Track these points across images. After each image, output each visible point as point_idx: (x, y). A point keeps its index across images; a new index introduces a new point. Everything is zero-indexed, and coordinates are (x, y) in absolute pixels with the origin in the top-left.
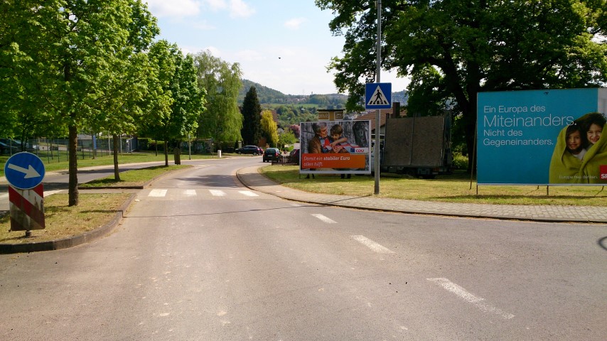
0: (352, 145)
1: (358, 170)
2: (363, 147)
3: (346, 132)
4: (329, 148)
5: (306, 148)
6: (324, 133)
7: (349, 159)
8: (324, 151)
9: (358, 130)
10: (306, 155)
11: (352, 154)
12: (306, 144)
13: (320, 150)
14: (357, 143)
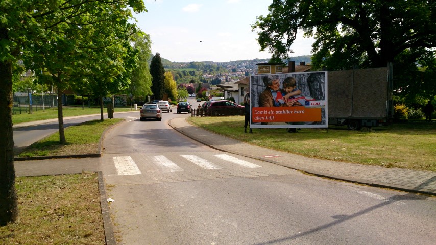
0: (307, 98)
1: (314, 123)
2: (318, 99)
3: (300, 85)
4: (282, 101)
5: (256, 101)
6: (276, 86)
7: (303, 112)
8: (276, 105)
9: (313, 82)
10: (257, 109)
11: (306, 107)
12: (256, 98)
13: (271, 104)
14: (312, 96)
